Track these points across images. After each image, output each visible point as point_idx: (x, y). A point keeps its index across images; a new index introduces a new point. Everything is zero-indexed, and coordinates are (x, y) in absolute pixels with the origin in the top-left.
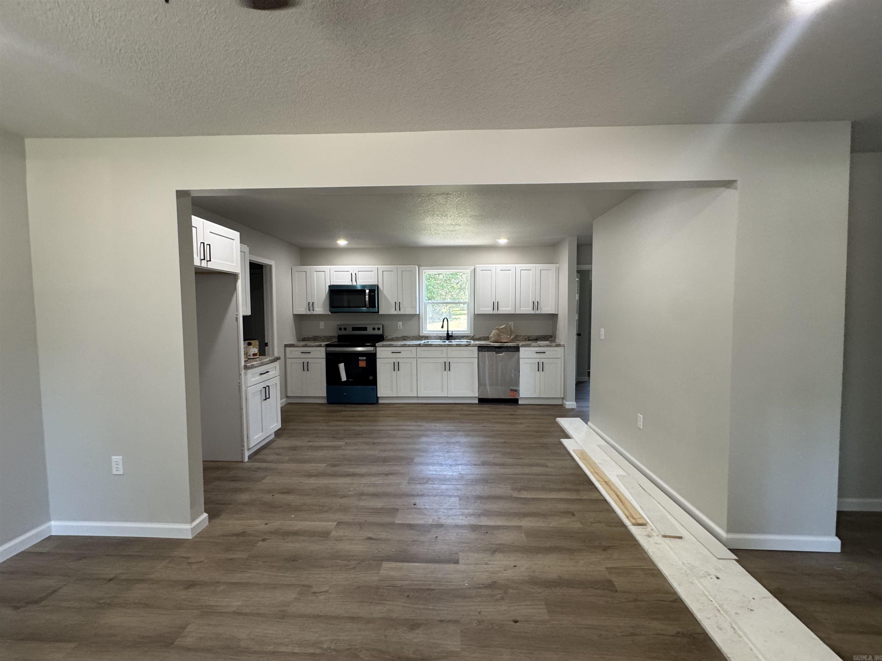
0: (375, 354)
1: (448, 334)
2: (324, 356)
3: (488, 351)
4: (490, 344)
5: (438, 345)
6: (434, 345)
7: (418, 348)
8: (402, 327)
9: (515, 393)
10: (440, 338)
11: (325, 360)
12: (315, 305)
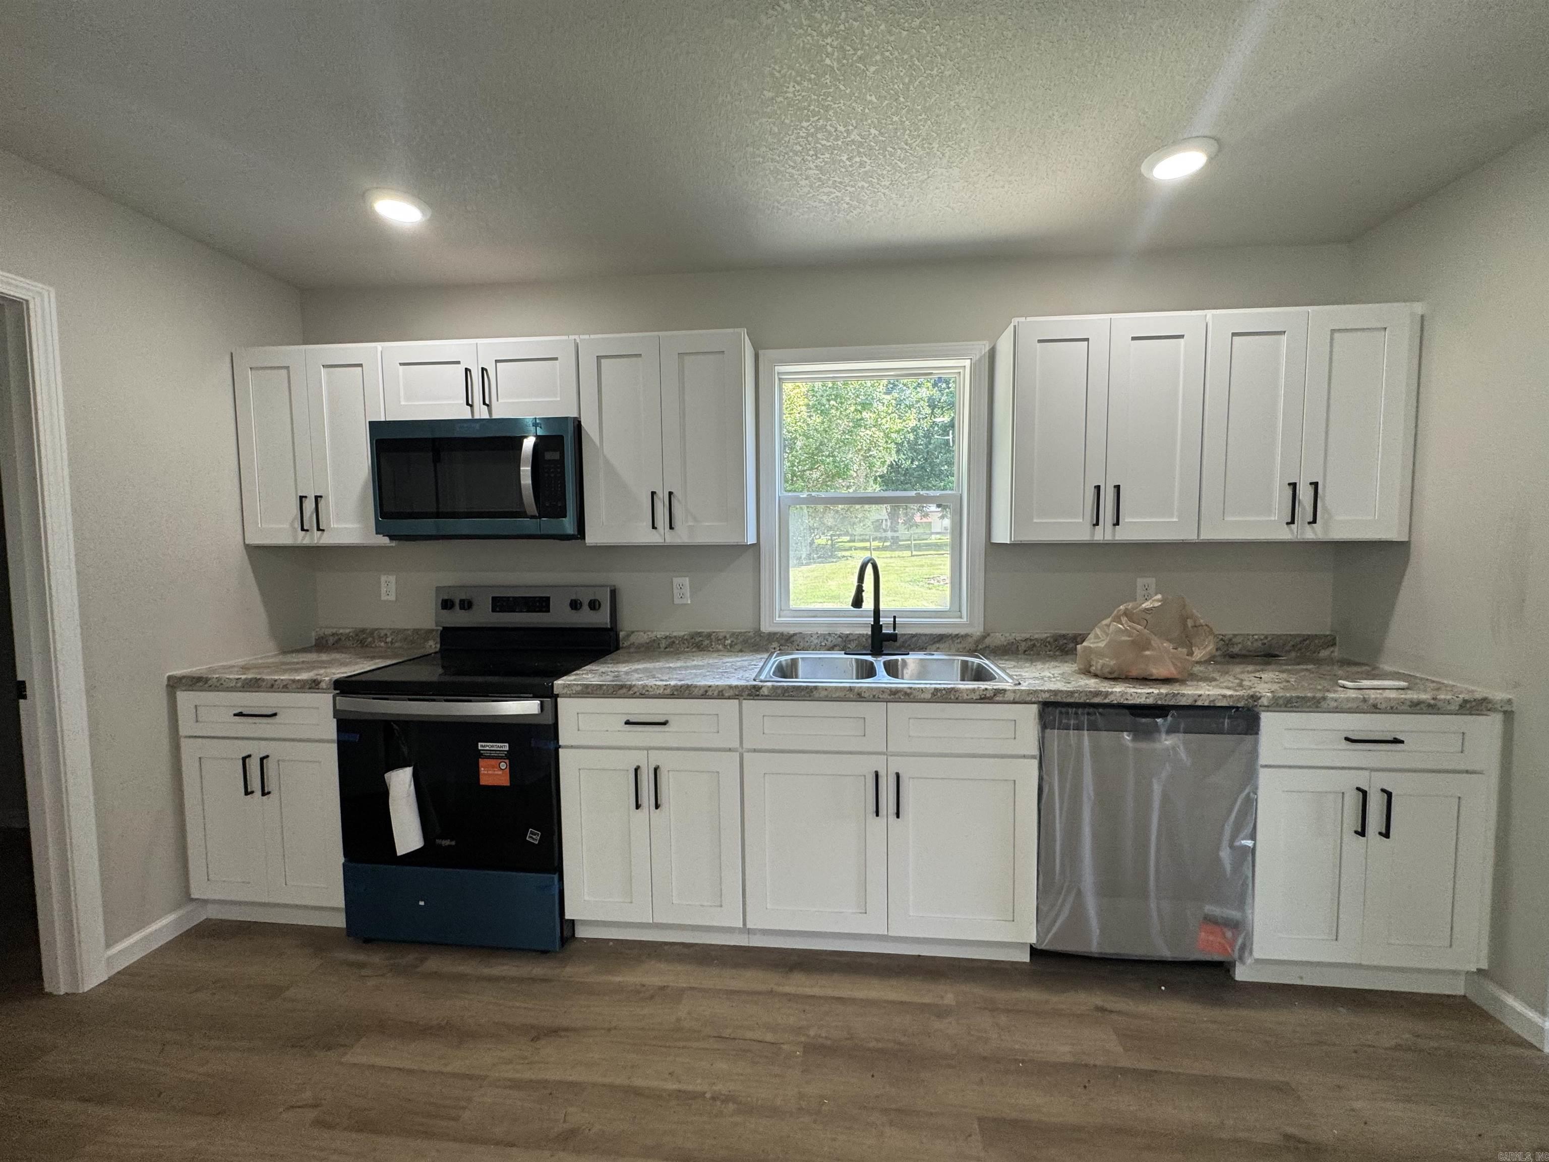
0: (553, 730)
1: (877, 627)
2: (330, 730)
3: (1093, 727)
4: (1107, 694)
5: (841, 694)
6: (824, 693)
7: (748, 705)
8: (691, 597)
9: (1229, 934)
10: (845, 644)
11: (334, 747)
12: (330, 508)
